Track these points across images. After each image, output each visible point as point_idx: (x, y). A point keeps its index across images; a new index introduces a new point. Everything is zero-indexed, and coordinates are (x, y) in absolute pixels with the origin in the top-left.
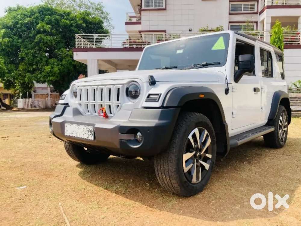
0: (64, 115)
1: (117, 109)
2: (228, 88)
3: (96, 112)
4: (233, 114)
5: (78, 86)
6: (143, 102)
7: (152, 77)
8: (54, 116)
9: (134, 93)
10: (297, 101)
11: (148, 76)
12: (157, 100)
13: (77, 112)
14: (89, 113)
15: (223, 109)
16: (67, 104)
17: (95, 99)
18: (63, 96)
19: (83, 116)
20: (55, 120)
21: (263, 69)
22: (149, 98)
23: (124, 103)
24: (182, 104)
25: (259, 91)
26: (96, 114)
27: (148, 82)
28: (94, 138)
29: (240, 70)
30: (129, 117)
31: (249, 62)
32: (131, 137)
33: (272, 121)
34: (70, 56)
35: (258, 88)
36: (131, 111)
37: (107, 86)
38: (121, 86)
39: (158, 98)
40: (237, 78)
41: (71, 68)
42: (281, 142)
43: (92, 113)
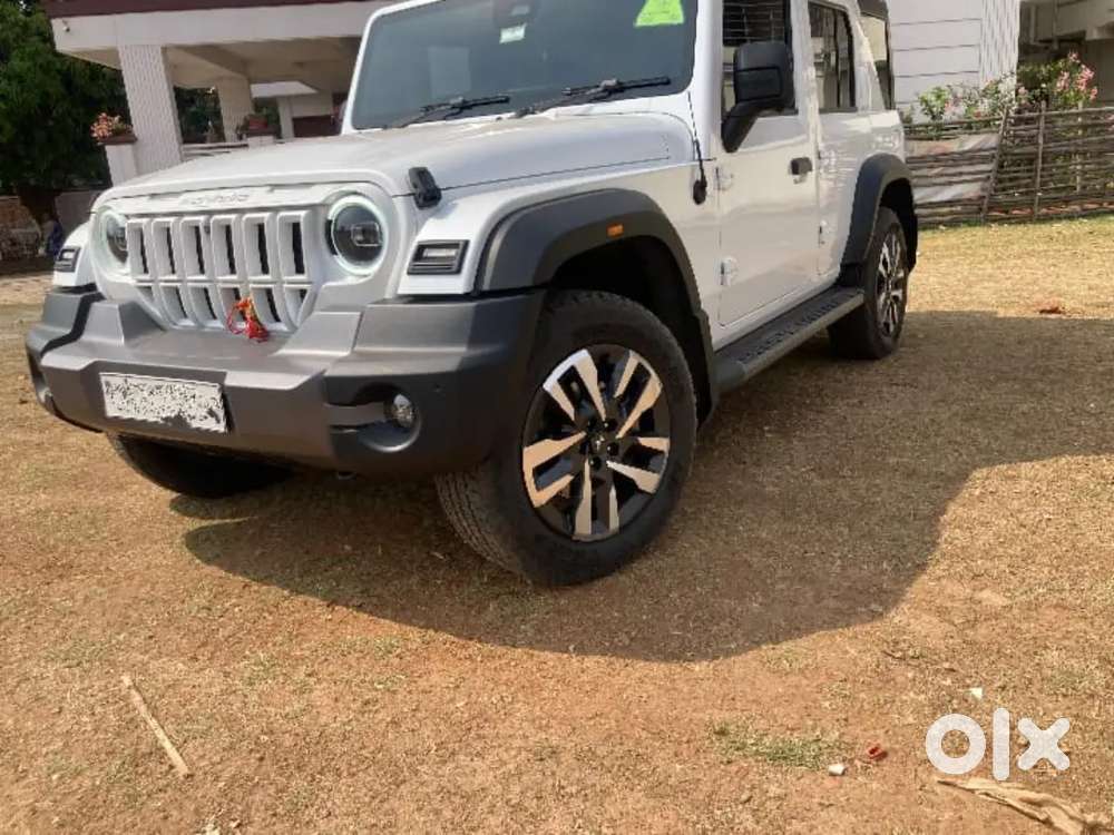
0: (85, 338)
1: (299, 306)
2: (703, 177)
3: (215, 317)
4: (723, 272)
5: (127, 216)
6: (399, 276)
7: (421, 175)
8: (45, 343)
9: (359, 238)
10: (932, 167)
11: (407, 172)
12: (454, 268)
13: (137, 321)
14: (189, 323)
15: (690, 266)
16: (92, 287)
17: (205, 267)
18: (66, 255)
19: (166, 336)
20: (51, 360)
21: (819, 51)
22: (423, 260)
23: (325, 281)
24: (548, 277)
25: (811, 170)
26: (218, 324)
27: (409, 195)
28: (229, 424)
29: (740, 104)
30: (352, 339)
31: (775, 71)
32: (370, 414)
33: (856, 269)
34: (40, 34)
35: (807, 160)
36: (358, 313)
37: (248, 216)
38: (302, 213)
39: (458, 257)
40: (733, 132)
41: (55, 87)
42: (886, 335)
43: (201, 320)
